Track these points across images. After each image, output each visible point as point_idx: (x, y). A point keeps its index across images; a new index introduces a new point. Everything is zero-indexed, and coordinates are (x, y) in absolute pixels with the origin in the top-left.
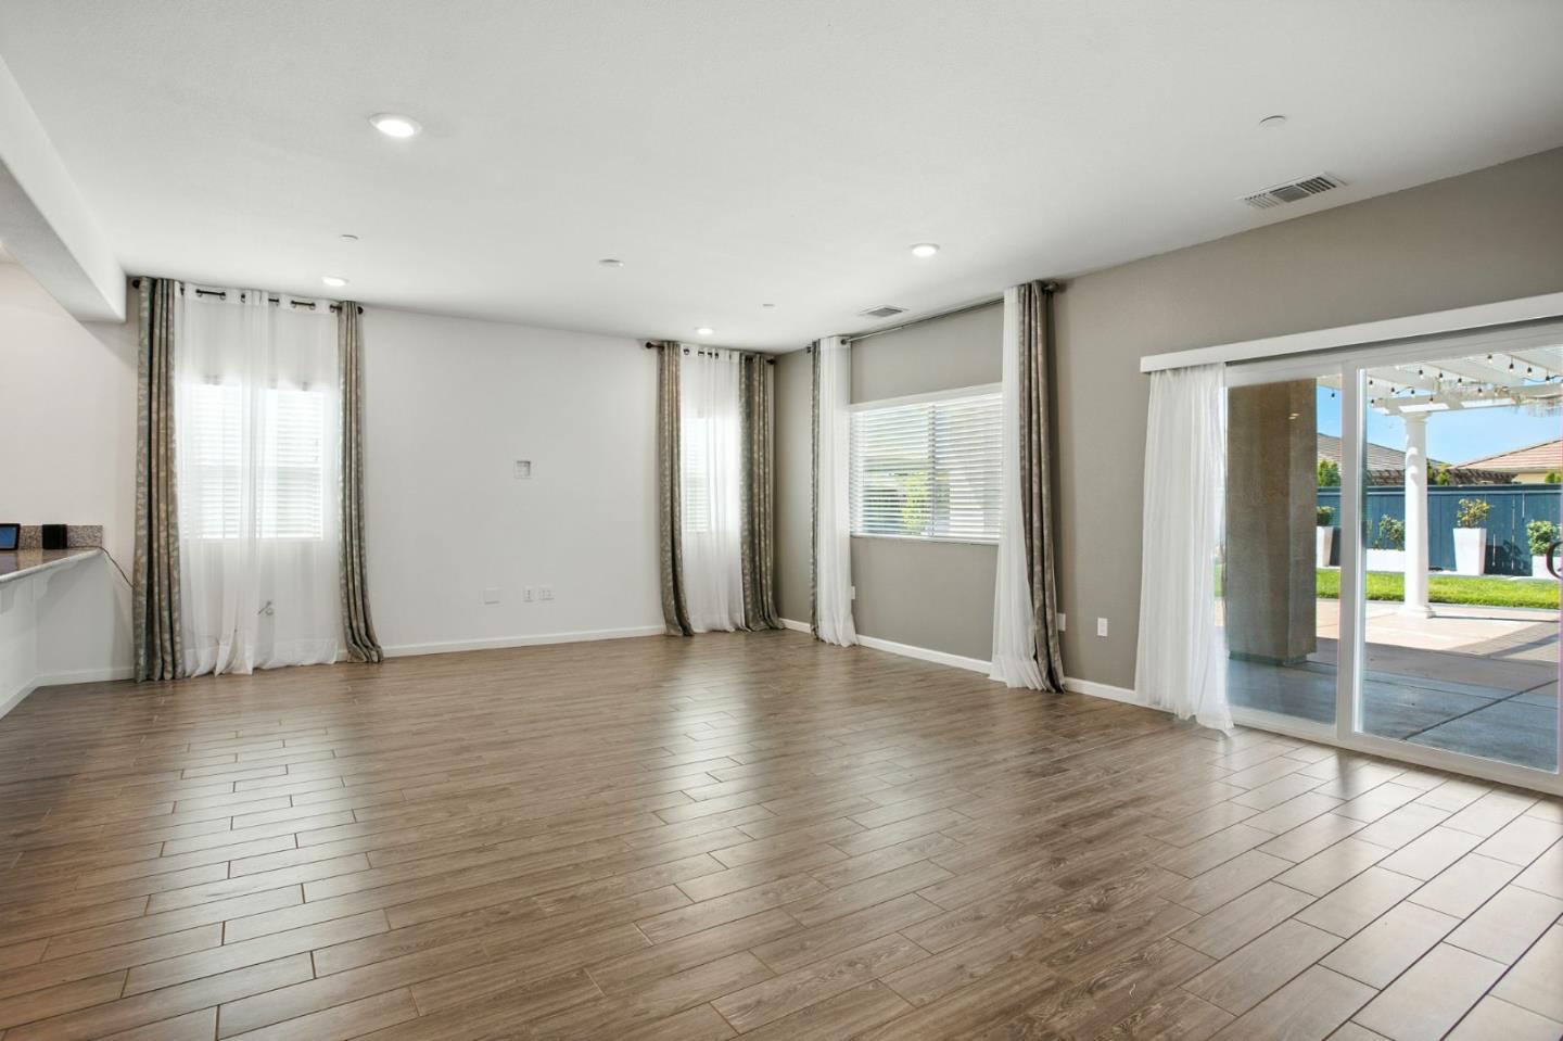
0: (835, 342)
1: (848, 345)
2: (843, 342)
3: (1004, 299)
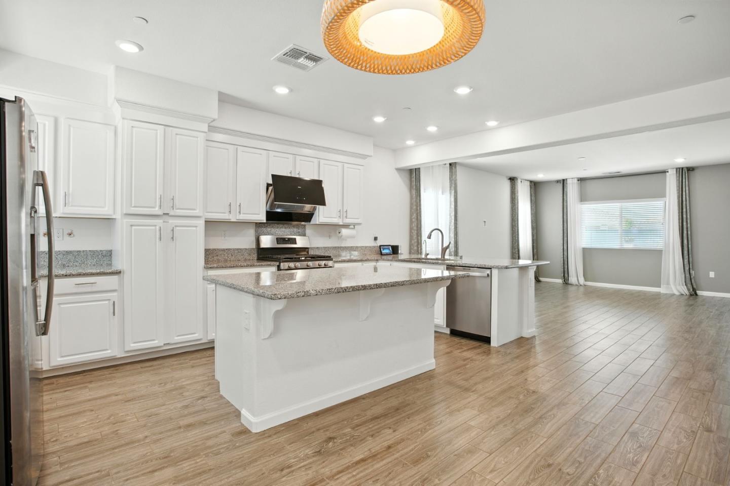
0: (576, 181)
1: (579, 182)
2: (578, 180)
3: (668, 172)
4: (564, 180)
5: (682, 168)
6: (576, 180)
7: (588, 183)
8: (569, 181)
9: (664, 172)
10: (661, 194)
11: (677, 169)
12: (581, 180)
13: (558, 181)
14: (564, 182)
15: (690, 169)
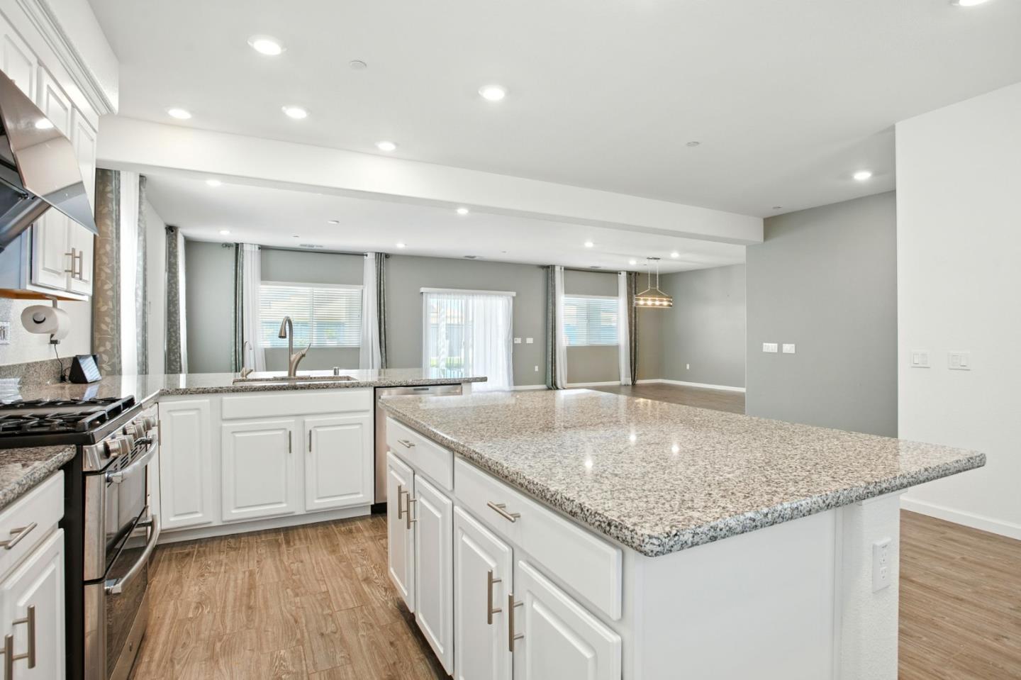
0: (256, 249)
1: (260, 251)
3: (367, 255)
4: (237, 245)
5: (381, 254)
6: (257, 247)
7: (273, 254)
8: (246, 248)
9: (362, 255)
10: (359, 281)
11: (376, 253)
12: (263, 248)
13: (227, 245)
14: (237, 247)
15: (387, 256)
